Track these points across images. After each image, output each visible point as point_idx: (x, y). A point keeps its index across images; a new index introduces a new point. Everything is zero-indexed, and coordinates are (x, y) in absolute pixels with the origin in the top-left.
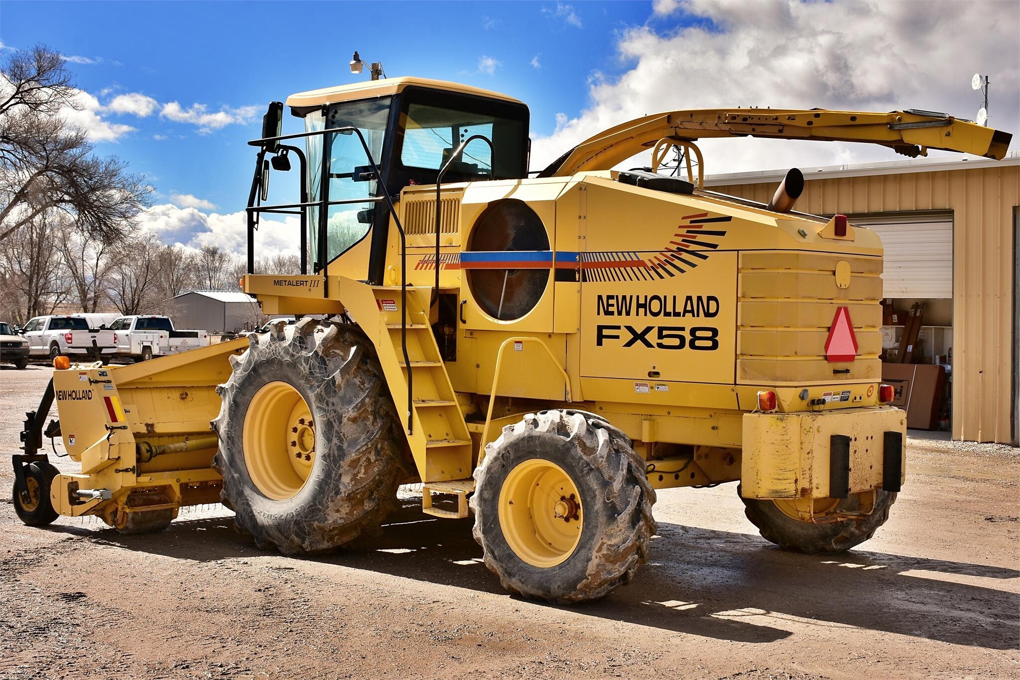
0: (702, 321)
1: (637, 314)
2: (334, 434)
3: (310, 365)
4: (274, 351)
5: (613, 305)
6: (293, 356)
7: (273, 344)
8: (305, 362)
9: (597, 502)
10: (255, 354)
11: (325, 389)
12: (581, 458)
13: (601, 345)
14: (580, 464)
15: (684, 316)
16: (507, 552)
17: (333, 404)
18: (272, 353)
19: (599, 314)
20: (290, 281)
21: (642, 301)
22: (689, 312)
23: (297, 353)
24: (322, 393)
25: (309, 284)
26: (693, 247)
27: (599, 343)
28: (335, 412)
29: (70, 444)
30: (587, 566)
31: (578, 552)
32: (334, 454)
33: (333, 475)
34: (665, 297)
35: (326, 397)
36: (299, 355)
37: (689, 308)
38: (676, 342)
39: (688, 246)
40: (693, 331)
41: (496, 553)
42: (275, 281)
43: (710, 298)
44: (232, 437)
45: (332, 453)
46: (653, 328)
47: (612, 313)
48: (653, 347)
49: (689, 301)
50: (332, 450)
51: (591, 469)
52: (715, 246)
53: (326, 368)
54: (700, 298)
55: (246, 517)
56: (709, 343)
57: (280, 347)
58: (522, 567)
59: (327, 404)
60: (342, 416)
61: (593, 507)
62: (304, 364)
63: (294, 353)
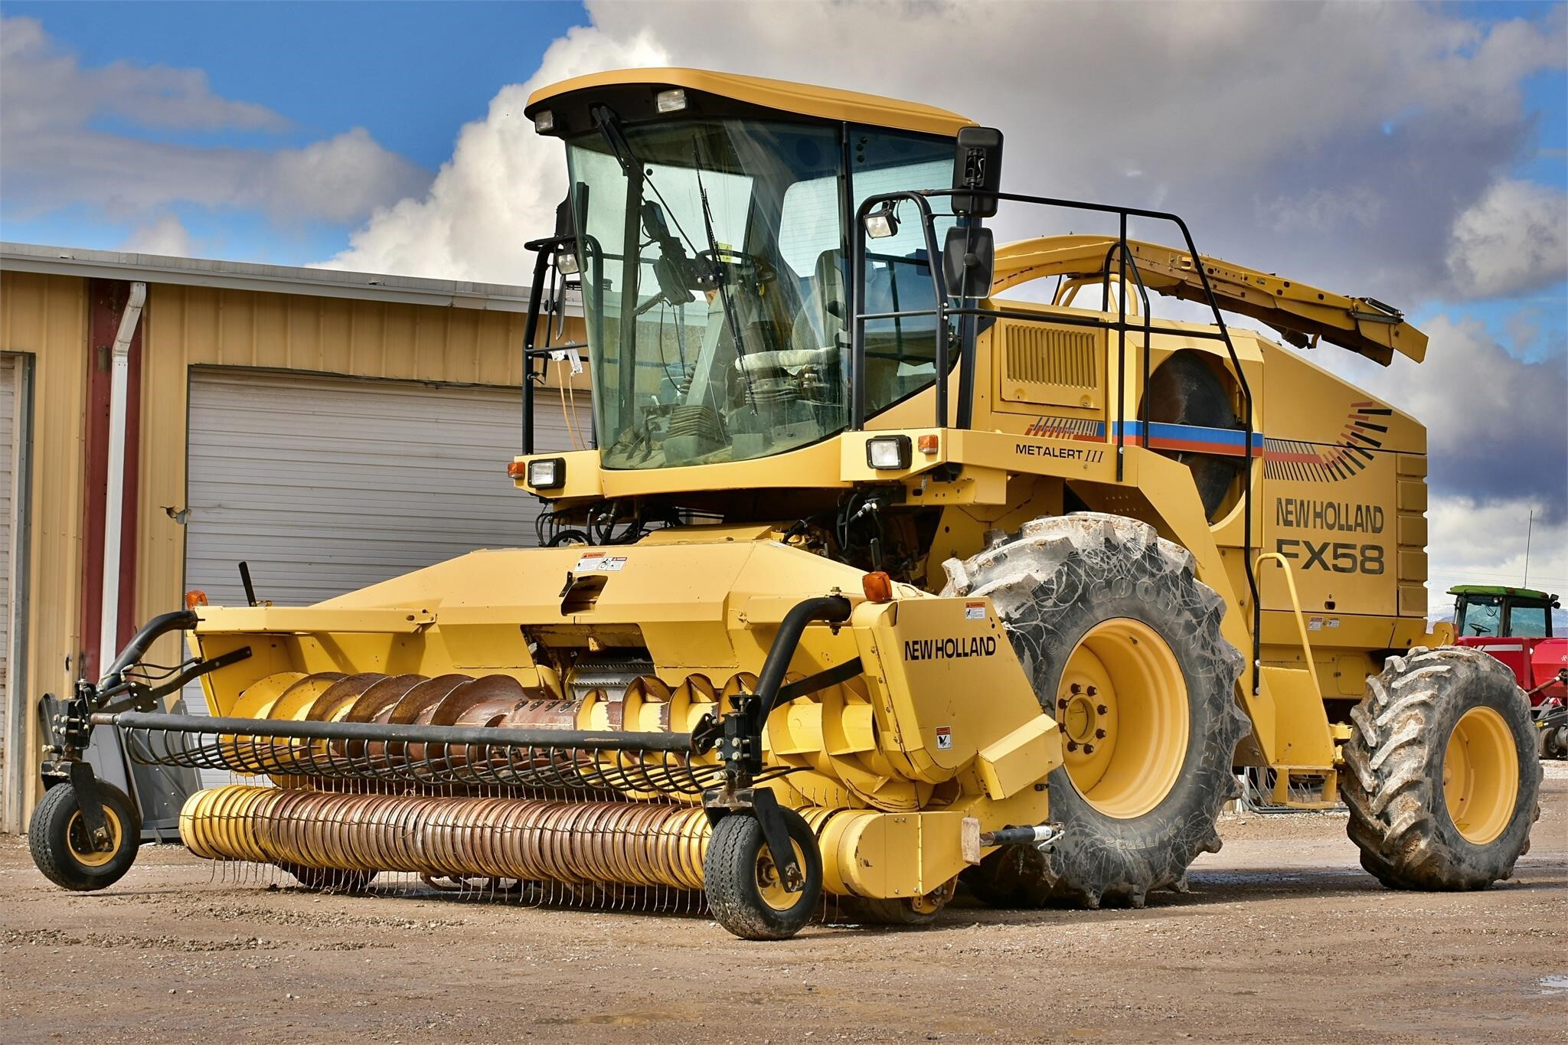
4: (1118, 567)
10: (1081, 572)
18: (1115, 571)
20: (1047, 448)
29: (940, 746)
37: (1359, 521)
42: (1018, 446)
52: (1378, 444)
55: (1082, 856)
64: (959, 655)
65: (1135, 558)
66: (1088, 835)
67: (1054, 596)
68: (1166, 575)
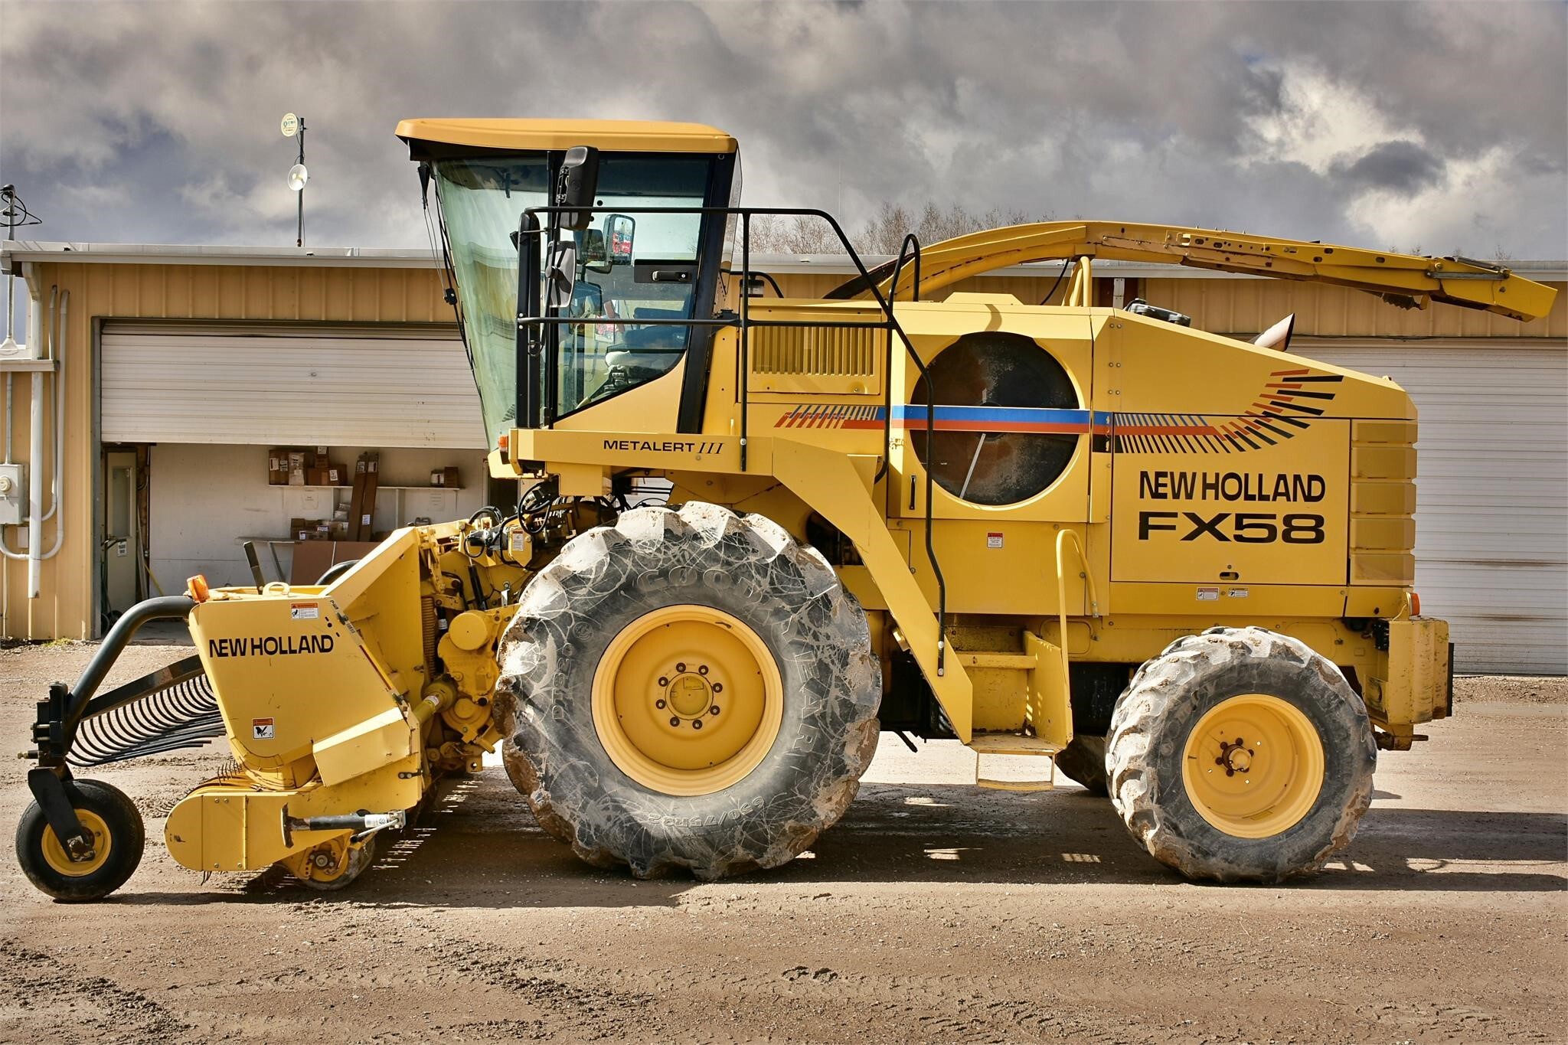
0: (1301, 506)
1: (1204, 497)
2: (833, 682)
3: (772, 578)
5: (1165, 485)
6: (728, 563)
7: (675, 545)
8: (759, 573)
9: (1350, 743)
11: (809, 614)
12: (1326, 689)
13: (1146, 538)
14: (1326, 696)
15: (1274, 499)
16: (1199, 824)
17: (828, 637)
18: (674, 560)
19: (1142, 496)
21: (1211, 480)
22: (1281, 494)
23: (737, 558)
24: (803, 621)
25: (696, 449)
26: (1287, 412)
27: (1143, 535)
28: (833, 648)
29: (256, 735)
30: (1333, 827)
31: (1317, 811)
32: (833, 713)
33: (832, 745)
34: (1247, 476)
35: (811, 626)
36: (744, 561)
38: (1264, 533)
39: (1280, 411)
40: (1288, 520)
41: (1182, 828)
43: (1311, 478)
44: (568, 701)
45: (829, 711)
46: (1226, 515)
47: (1164, 496)
48: (1228, 540)
49: (1282, 482)
50: (829, 705)
51: (1341, 702)
52: (1319, 412)
53: (803, 582)
54: (1297, 478)
55: (616, 829)
56: (1312, 535)
57: (694, 550)
58: (1224, 842)
59: (816, 637)
60: (848, 654)
61: (1343, 751)
62: (758, 576)
63: (732, 559)
64: (283, 652)
65: (705, 547)
66: (624, 811)
67: (590, 584)
68: (750, 564)
